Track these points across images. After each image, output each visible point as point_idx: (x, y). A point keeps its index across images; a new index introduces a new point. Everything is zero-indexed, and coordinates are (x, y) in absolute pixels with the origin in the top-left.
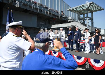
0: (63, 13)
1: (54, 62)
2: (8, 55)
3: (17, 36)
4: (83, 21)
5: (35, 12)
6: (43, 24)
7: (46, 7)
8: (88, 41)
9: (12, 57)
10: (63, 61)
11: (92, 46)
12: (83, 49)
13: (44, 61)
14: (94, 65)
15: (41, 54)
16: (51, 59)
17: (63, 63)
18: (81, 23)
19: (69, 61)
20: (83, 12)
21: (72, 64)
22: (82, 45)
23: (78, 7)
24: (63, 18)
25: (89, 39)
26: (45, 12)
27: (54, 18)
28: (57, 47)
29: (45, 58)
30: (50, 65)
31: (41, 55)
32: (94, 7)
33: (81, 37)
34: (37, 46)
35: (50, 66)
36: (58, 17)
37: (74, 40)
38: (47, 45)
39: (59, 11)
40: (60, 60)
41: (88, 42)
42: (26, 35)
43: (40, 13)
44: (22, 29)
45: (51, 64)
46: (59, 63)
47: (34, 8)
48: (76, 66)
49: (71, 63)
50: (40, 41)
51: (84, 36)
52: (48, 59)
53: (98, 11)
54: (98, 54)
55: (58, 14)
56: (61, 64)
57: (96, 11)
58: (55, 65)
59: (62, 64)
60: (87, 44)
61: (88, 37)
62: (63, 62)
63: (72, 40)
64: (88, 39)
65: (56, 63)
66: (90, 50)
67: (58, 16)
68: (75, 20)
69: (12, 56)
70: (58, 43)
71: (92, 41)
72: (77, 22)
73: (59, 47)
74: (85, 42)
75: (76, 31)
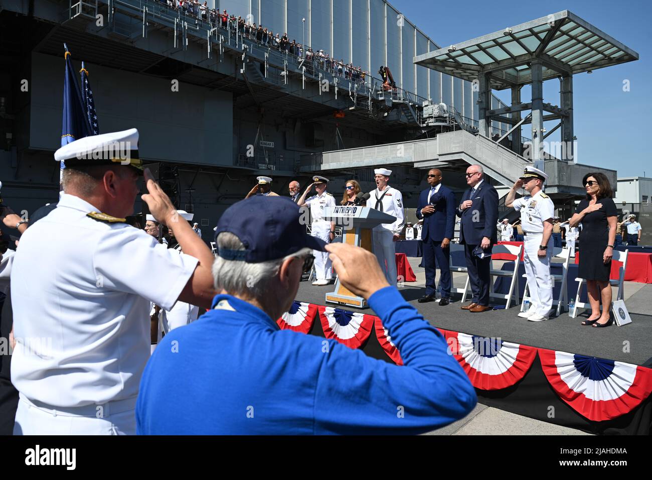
0: (388, 81)
1: (334, 376)
2: (60, 329)
3: (106, 222)
4: (509, 130)
5: (225, 76)
6: (272, 145)
7: (288, 43)
8: (542, 248)
9: (84, 342)
10: (385, 371)
11: (563, 278)
12: (508, 297)
13: (267, 371)
14: (577, 390)
15: (253, 329)
16: (312, 356)
17: (387, 381)
18: (496, 138)
19: (424, 370)
20: (510, 71)
21: (442, 388)
22: (506, 273)
23: (483, 46)
24: (388, 109)
25: (548, 232)
26: (284, 73)
27: (337, 110)
28: (352, 286)
29: (275, 353)
30: (309, 395)
31: (251, 333)
32: (579, 42)
33: (499, 224)
34: (230, 281)
35: (309, 400)
36: (358, 104)
37: (457, 240)
38: (287, 272)
39: (369, 69)
40: (371, 364)
41: (544, 252)
42: (161, 209)
43: (250, 80)
44: (140, 173)
45: (310, 387)
46: (361, 379)
47: (215, 51)
48: (464, 399)
49: (432, 381)
50: (247, 247)
51: (514, 216)
52: (294, 356)
53: (601, 66)
54: (600, 326)
55: (363, 87)
56: (374, 391)
57: (588, 67)
58: (339, 393)
59: (382, 389)
60: (532, 265)
61: (539, 223)
62: (383, 378)
63: (445, 241)
64: (541, 236)
65: (345, 383)
66: (551, 303)
67: (362, 99)
68: (463, 122)
69: (84, 337)
70: (354, 261)
71: (564, 244)
72: (474, 132)
73: (364, 285)
74: (521, 255)
75: (470, 187)
